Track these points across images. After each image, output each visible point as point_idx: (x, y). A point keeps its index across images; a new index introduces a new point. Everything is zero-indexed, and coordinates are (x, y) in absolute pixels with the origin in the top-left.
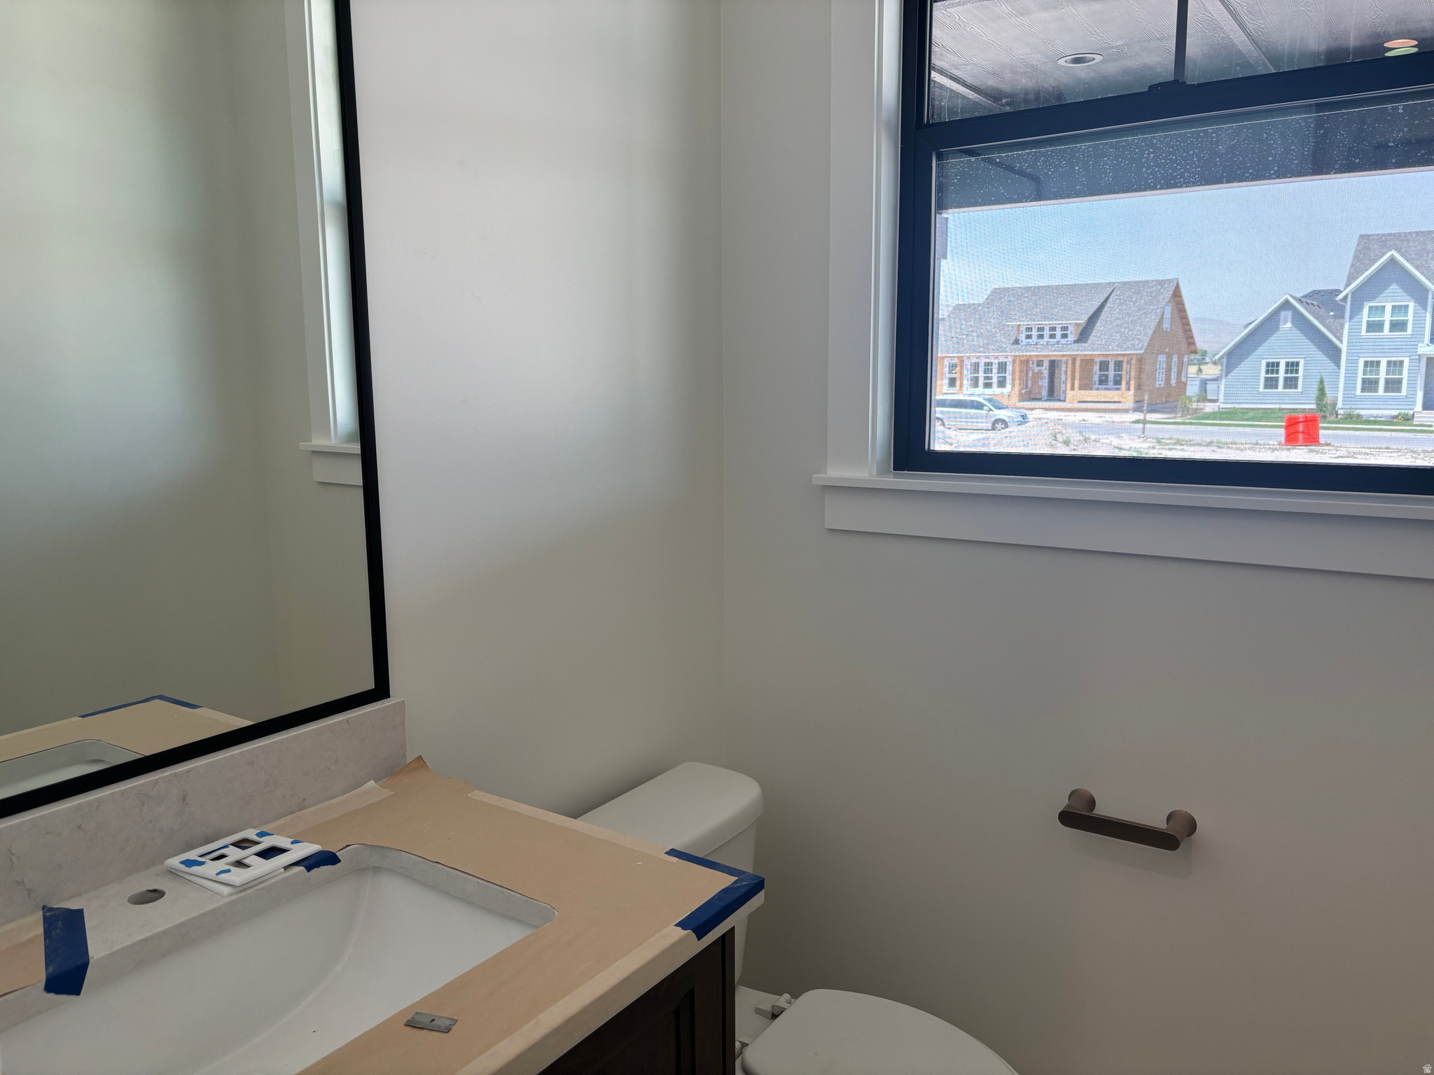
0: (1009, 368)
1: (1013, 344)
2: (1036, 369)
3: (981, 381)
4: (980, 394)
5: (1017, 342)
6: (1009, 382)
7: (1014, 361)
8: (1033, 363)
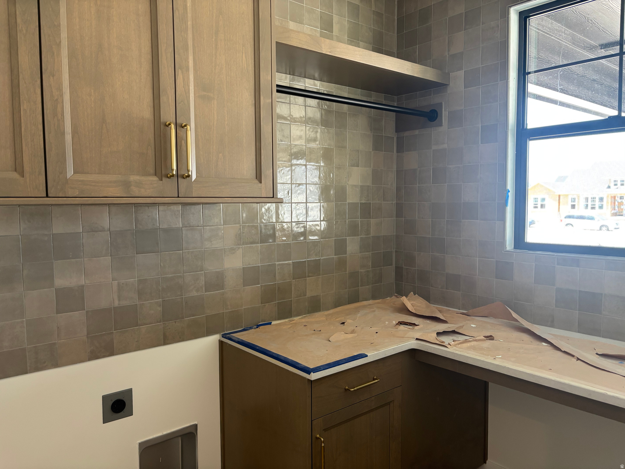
0: (605, 200)
1: (607, 188)
2: (620, 201)
3: (590, 206)
4: (588, 212)
5: (609, 187)
6: (605, 207)
7: (608, 196)
8: (618, 198)
